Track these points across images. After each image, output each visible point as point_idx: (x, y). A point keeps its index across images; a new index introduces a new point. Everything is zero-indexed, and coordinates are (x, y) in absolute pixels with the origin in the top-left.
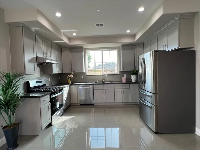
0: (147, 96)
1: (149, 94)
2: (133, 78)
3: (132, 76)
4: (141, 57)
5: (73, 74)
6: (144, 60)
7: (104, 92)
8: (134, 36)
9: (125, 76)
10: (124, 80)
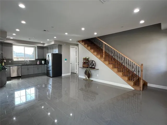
0: (50, 67)
1: (50, 66)
2: (43, 62)
3: (42, 61)
4: (47, 55)
5: (5, 60)
6: (49, 56)
7: (28, 69)
8: (44, 44)
9: (38, 61)
10: (38, 63)
